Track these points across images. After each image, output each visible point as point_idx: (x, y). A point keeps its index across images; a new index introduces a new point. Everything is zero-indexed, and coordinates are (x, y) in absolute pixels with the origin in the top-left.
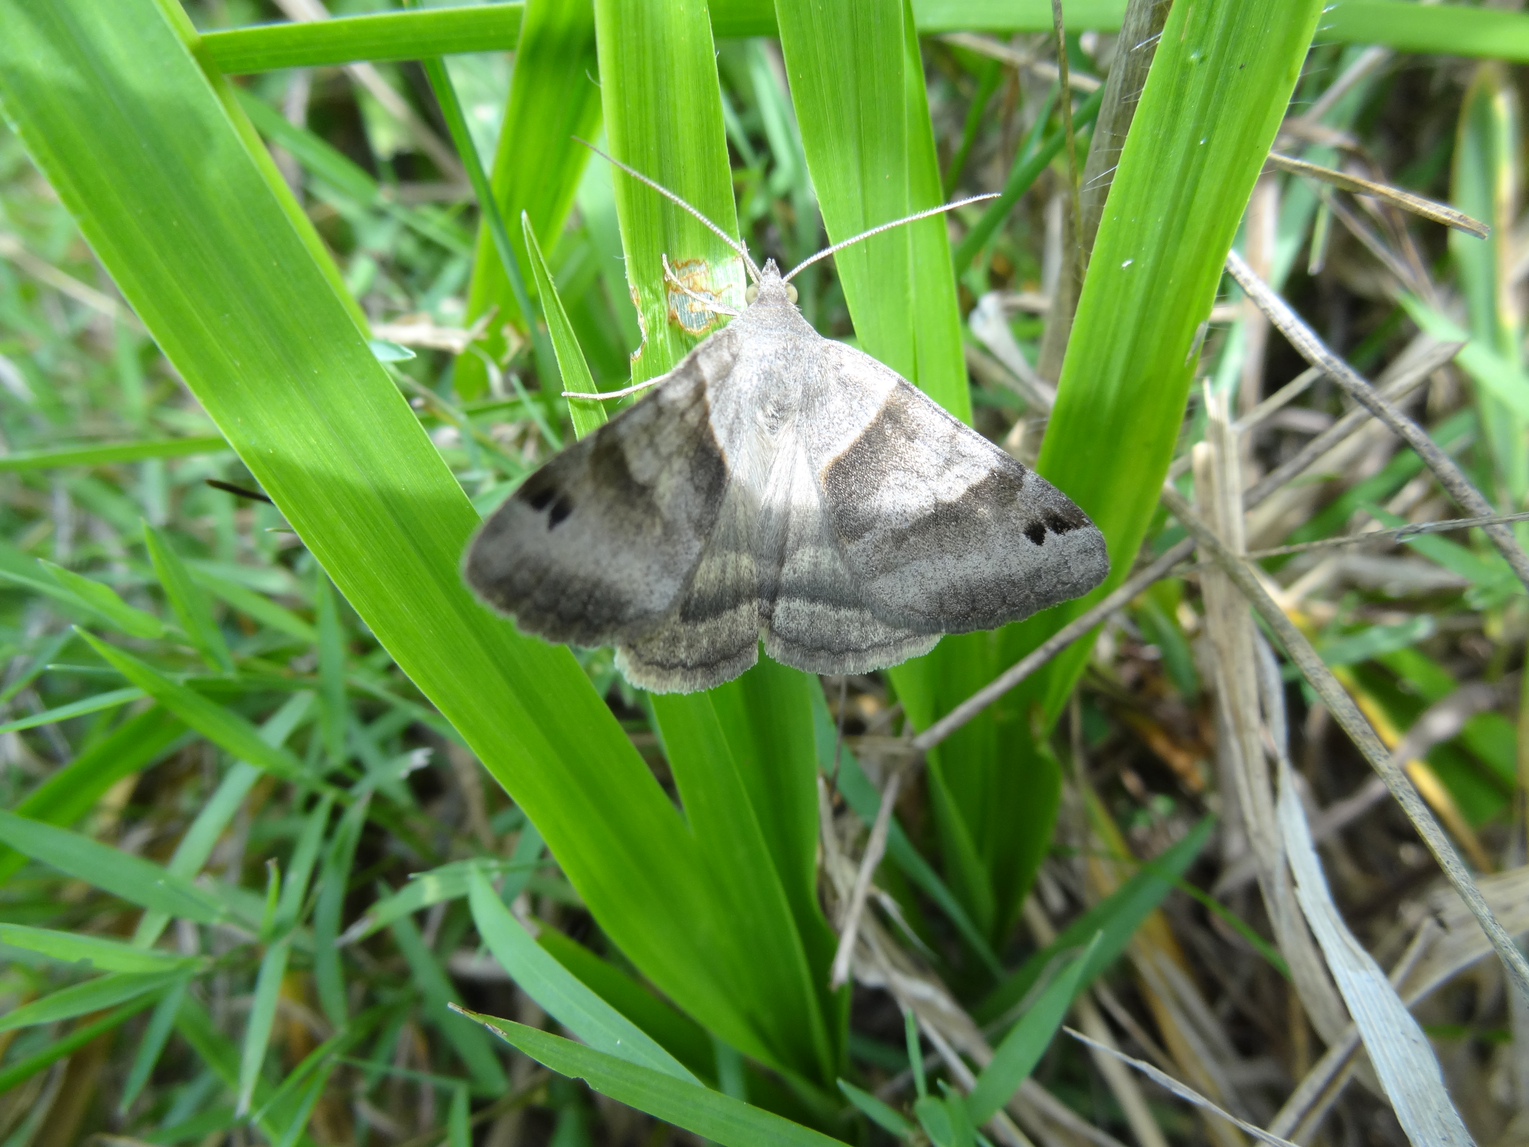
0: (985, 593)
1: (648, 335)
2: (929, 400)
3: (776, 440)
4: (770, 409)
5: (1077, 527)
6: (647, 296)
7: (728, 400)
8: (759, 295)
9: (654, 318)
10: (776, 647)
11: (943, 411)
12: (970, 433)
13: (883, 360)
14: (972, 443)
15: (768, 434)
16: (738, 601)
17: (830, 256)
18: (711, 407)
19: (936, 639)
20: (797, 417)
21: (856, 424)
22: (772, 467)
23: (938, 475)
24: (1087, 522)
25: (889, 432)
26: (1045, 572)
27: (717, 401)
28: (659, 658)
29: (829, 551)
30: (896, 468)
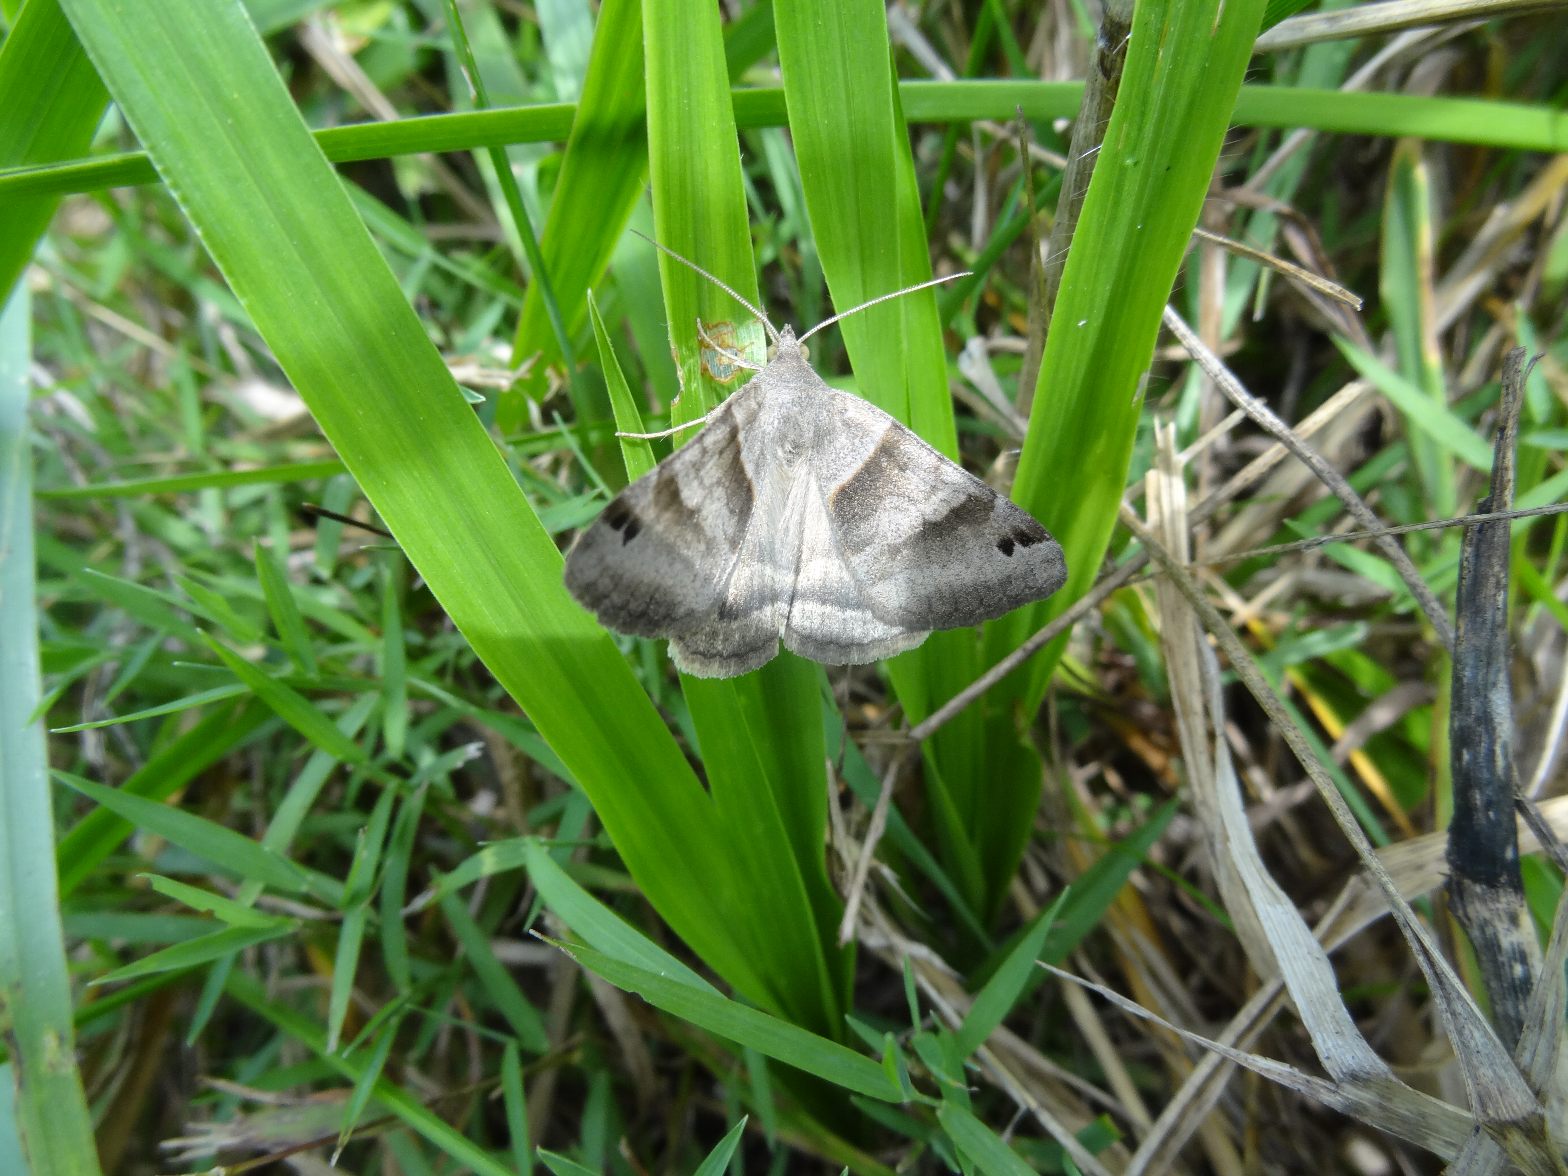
0: (965, 596)
1: (685, 384)
2: (918, 438)
3: (792, 471)
4: (788, 447)
5: (1040, 541)
6: (684, 353)
7: (755, 440)
8: (778, 353)
9: (690, 371)
10: (794, 641)
11: (929, 447)
12: (951, 465)
13: (879, 406)
14: (953, 473)
15: (786, 467)
16: (763, 603)
17: (836, 323)
18: (742, 446)
19: (926, 635)
20: (810, 453)
21: (858, 457)
22: (789, 493)
23: (925, 499)
24: (1048, 537)
25: (885, 464)
26: (1015, 579)
27: (746, 441)
28: (701, 649)
29: (837, 562)
30: (891, 494)
